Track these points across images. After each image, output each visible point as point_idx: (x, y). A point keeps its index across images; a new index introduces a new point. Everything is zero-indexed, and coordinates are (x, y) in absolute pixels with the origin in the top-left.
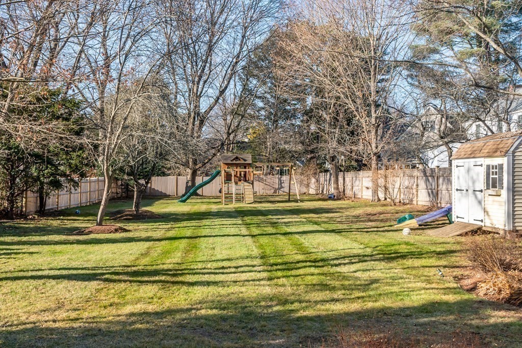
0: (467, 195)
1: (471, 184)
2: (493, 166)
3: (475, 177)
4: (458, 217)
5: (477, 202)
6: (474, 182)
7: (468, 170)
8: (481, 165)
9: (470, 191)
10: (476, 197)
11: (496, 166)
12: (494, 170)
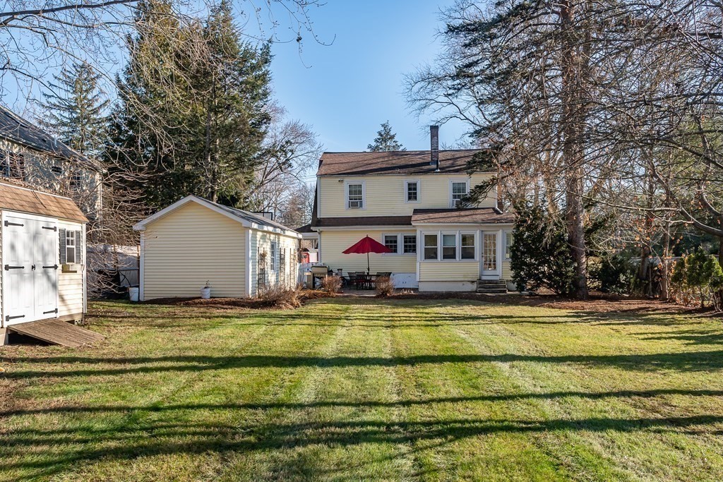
0: (33, 277)
1: (39, 257)
2: (68, 232)
3: (46, 247)
4: (8, 318)
5: (50, 285)
6: (45, 256)
7: (35, 236)
8: (55, 229)
9: (39, 270)
10: (49, 278)
11: (72, 233)
12: (70, 238)
